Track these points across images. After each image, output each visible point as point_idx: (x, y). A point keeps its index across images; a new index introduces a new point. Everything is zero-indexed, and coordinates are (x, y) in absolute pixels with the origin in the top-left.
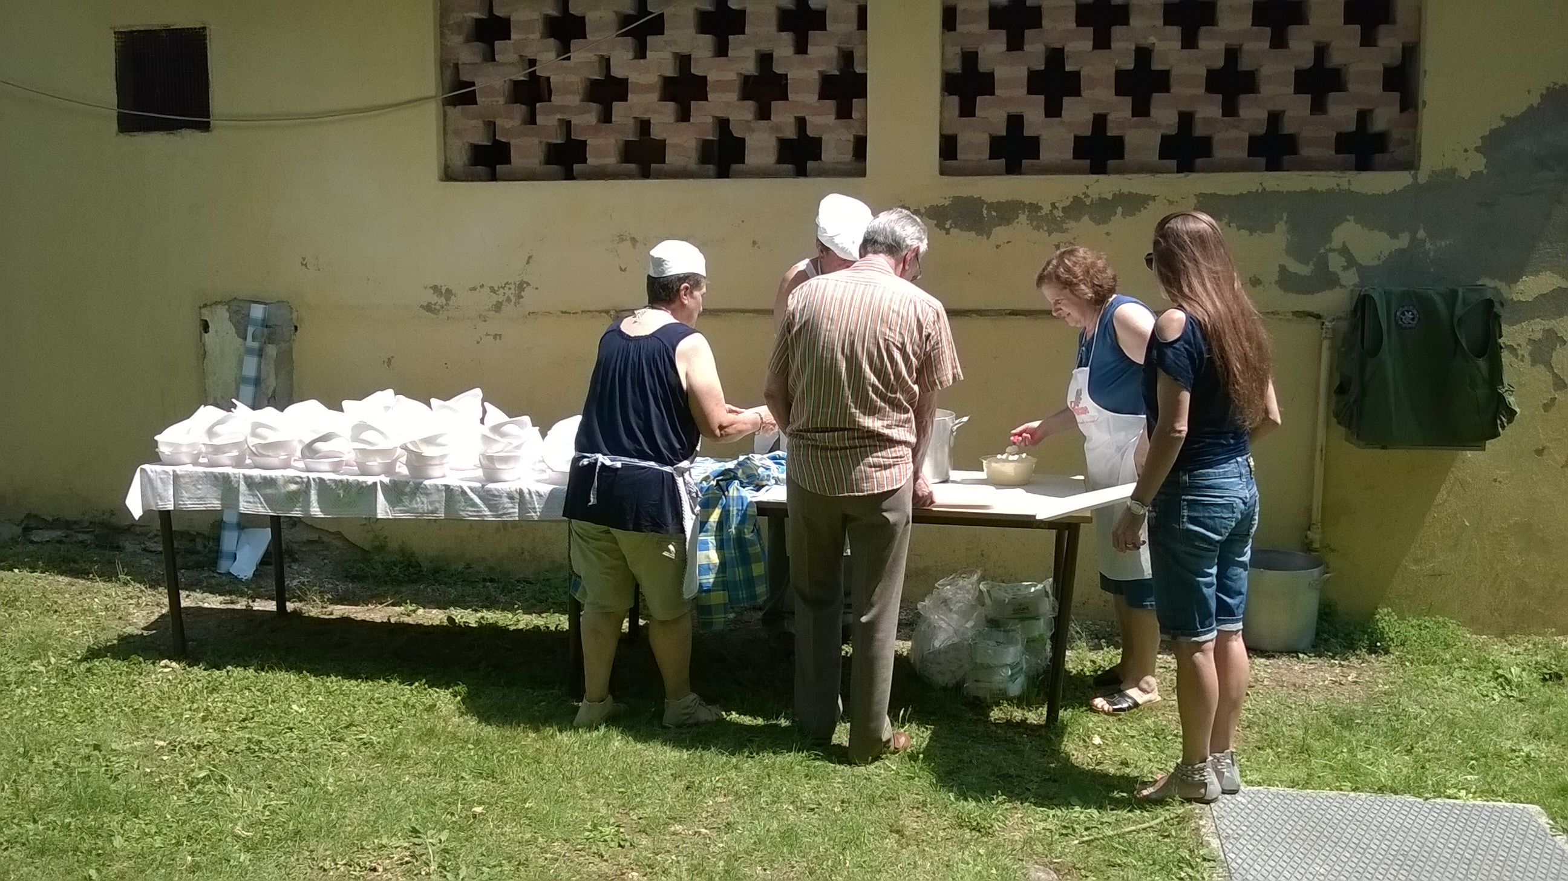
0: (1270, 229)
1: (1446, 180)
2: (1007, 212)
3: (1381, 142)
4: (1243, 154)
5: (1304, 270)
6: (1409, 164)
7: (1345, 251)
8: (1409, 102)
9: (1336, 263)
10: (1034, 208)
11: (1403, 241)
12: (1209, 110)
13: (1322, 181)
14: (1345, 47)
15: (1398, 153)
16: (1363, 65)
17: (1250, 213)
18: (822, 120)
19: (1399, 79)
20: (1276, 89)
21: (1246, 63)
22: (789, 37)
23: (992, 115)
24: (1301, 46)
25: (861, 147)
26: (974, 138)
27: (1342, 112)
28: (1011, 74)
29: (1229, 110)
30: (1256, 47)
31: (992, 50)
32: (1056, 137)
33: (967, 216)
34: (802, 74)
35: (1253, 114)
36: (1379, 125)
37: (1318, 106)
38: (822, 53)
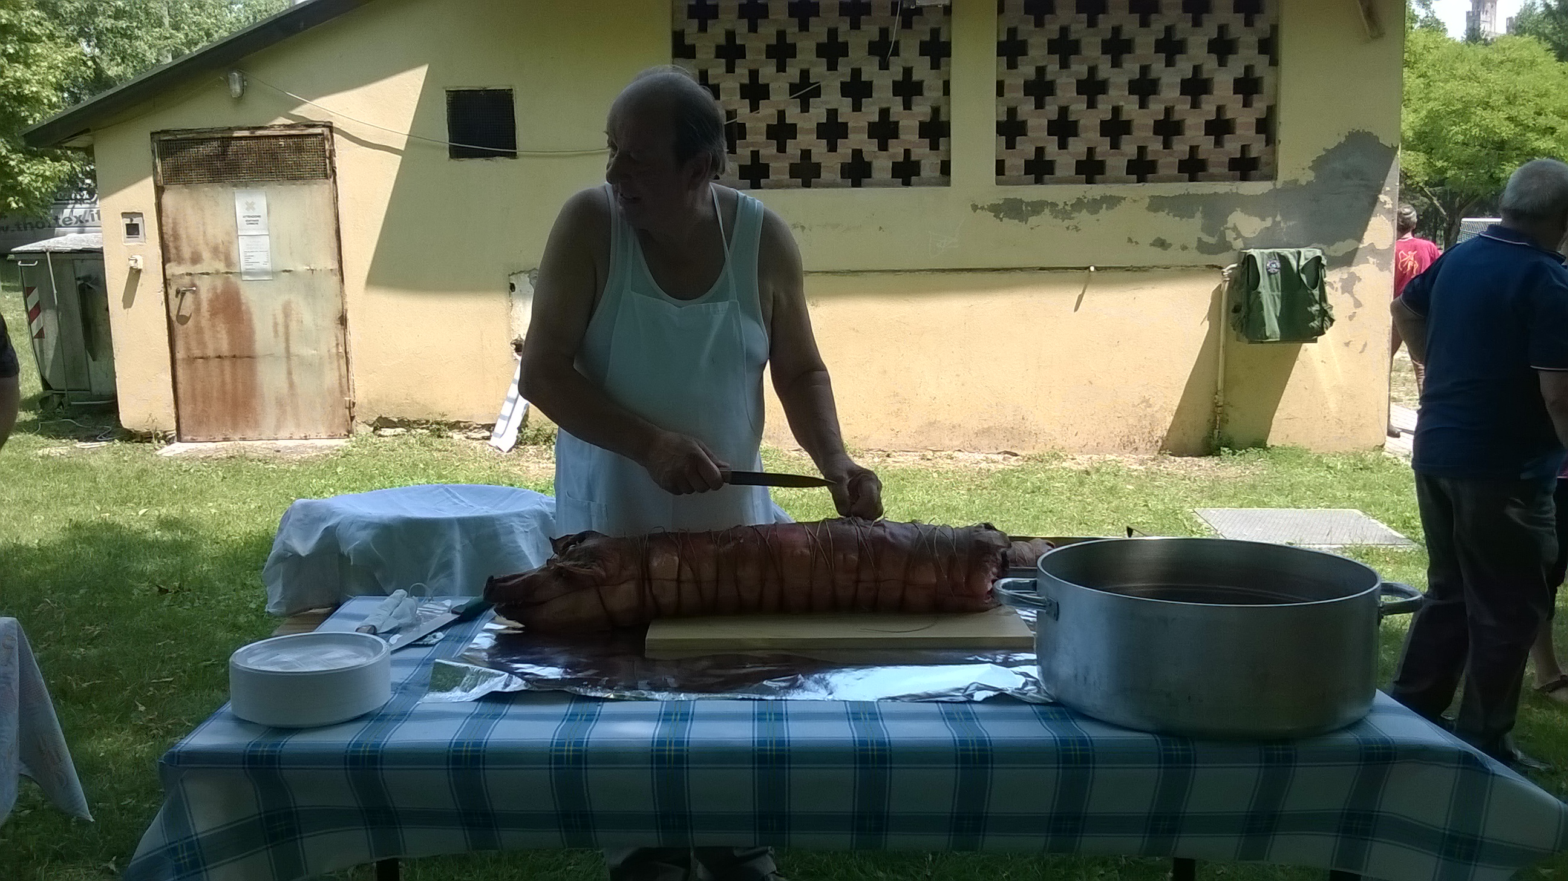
0: (1192, 216)
1: (1293, 187)
3: (1254, 163)
4: (1175, 172)
5: (1211, 240)
6: (1272, 176)
7: (1235, 229)
8: (1271, 140)
9: (1230, 236)
11: (1268, 222)
12: (1155, 145)
13: (1222, 188)
14: (1234, 108)
15: (1265, 170)
16: (1244, 119)
17: (1180, 207)
18: (921, 151)
19: (1266, 126)
20: (1194, 132)
21: (1176, 117)
22: (899, 100)
23: (1026, 148)
24: (1209, 107)
25: (945, 168)
26: (1016, 162)
27: (1232, 146)
28: (1037, 123)
29: (1167, 145)
30: (1182, 107)
31: (1026, 108)
32: (1065, 161)
33: (1013, 210)
34: (909, 122)
35: (1181, 147)
36: (1254, 154)
37: (1218, 143)
38: (922, 110)
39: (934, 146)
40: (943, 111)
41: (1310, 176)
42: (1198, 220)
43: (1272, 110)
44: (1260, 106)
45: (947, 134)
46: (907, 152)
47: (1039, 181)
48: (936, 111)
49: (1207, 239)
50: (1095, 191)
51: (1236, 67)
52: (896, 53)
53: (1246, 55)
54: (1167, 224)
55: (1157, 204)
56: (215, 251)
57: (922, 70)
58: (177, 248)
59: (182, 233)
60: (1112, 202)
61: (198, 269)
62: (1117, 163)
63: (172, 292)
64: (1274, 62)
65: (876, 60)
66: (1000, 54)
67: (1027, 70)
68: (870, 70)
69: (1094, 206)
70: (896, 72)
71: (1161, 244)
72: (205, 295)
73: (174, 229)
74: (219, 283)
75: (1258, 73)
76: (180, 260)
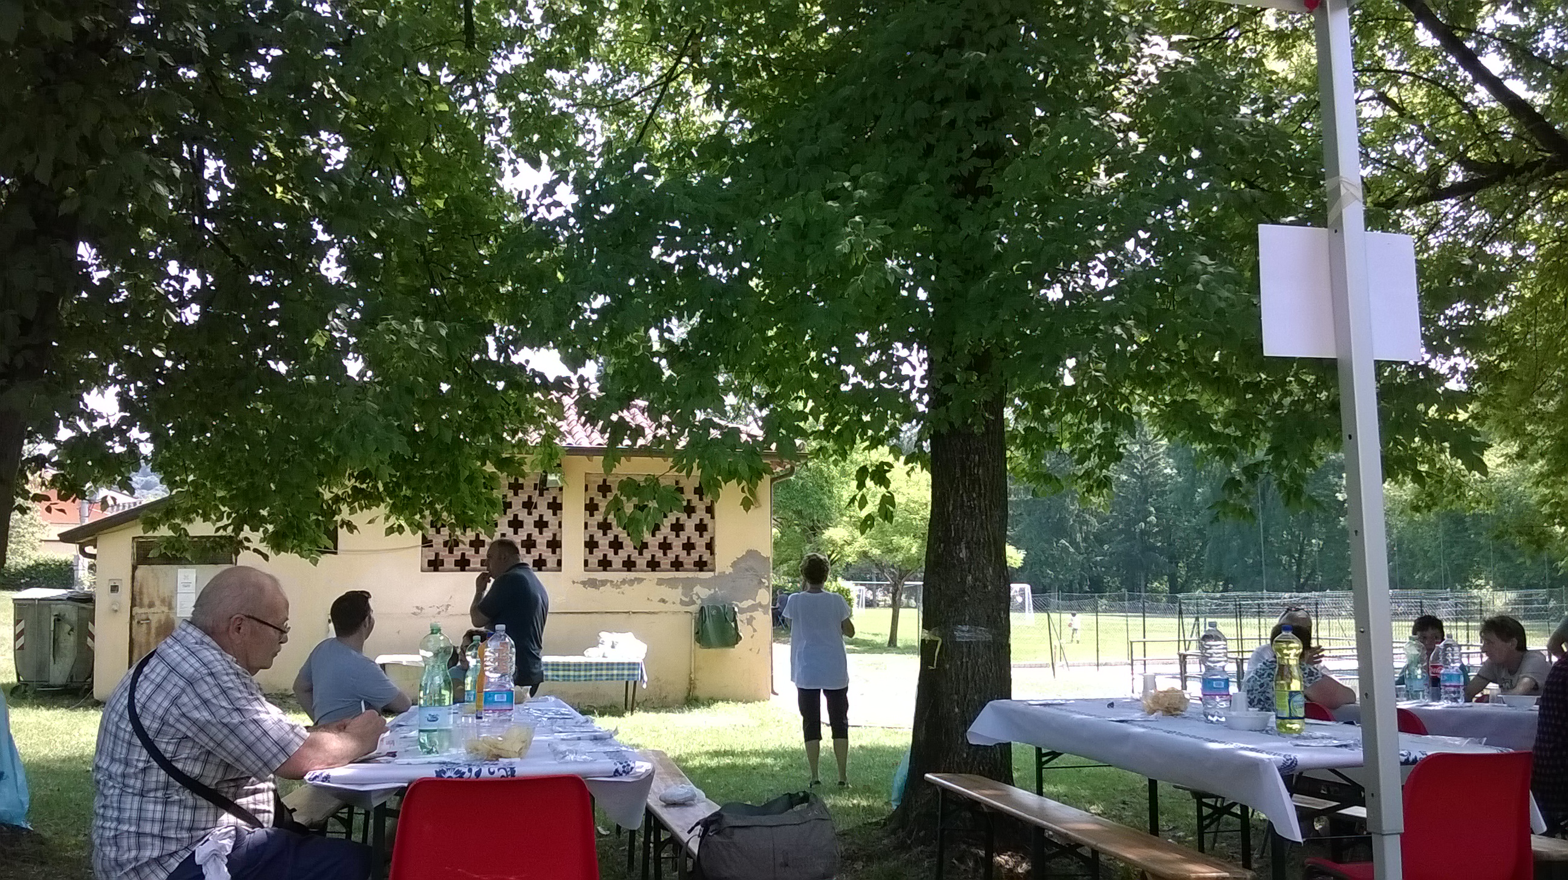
0: (677, 588)
1: (722, 575)
2: (604, 583)
3: (705, 564)
4: (669, 567)
5: (687, 600)
6: (713, 570)
7: (697, 594)
8: (712, 553)
9: (695, 597)
10: (612, 582)
11: (712, 591)
12: (659, 554)
13: (690, 575)
14: (695, 538)
15: (709, 567)
16: (700, 543)
17: (671, 583)
18: (547, 554)
19: (710, 546)
20: (677, 549)
21: (668, 541)
22: (537, 530)
23: (598, 554)
24: (683, 537)
25: (559, 563)
26: (594, 561)
27: (695, 556)
28: (604, 542)
29: (665, 554)
30: (671, 537)
31: (598, 535)
32: (617, 561)
33: (592, 584)
34: (542, 540)
35: (671, 555)
36: (704, 559)
37: (689, 554)
38: (548, 535)
39: (554, 552)
40: (558, 535)
41: (731, 570)
42: (680, 590)
43: (712, 539)
44: (707, 537)
45: (560, 547)
46: (540, 555)
47: (605, 570)
48: (555, 535)
49: (684, 599)
50: (632, 575)
51: (695, 519)
52: (536, 507)
53: (700, 514)
54: (665, 591)
55: (660, 582)
56: (163, 601)
57: (548, 516)
58: (141, 599)
59: (145, 590)
60: (640, 580)
61: (152, 610)
62: (641, 562)
63: (135, 623)
64: (713, 517)
65: (526, 510)
66: (586, 509)
67: (599, 517)
68: (523, 515)
69: (631, 582)
70: (535, 516)
71: (663, 601)
72: (154, 625)
73: (141, 589)
74: (163, 618)
75: (705, 522)
76: (141, 606)
